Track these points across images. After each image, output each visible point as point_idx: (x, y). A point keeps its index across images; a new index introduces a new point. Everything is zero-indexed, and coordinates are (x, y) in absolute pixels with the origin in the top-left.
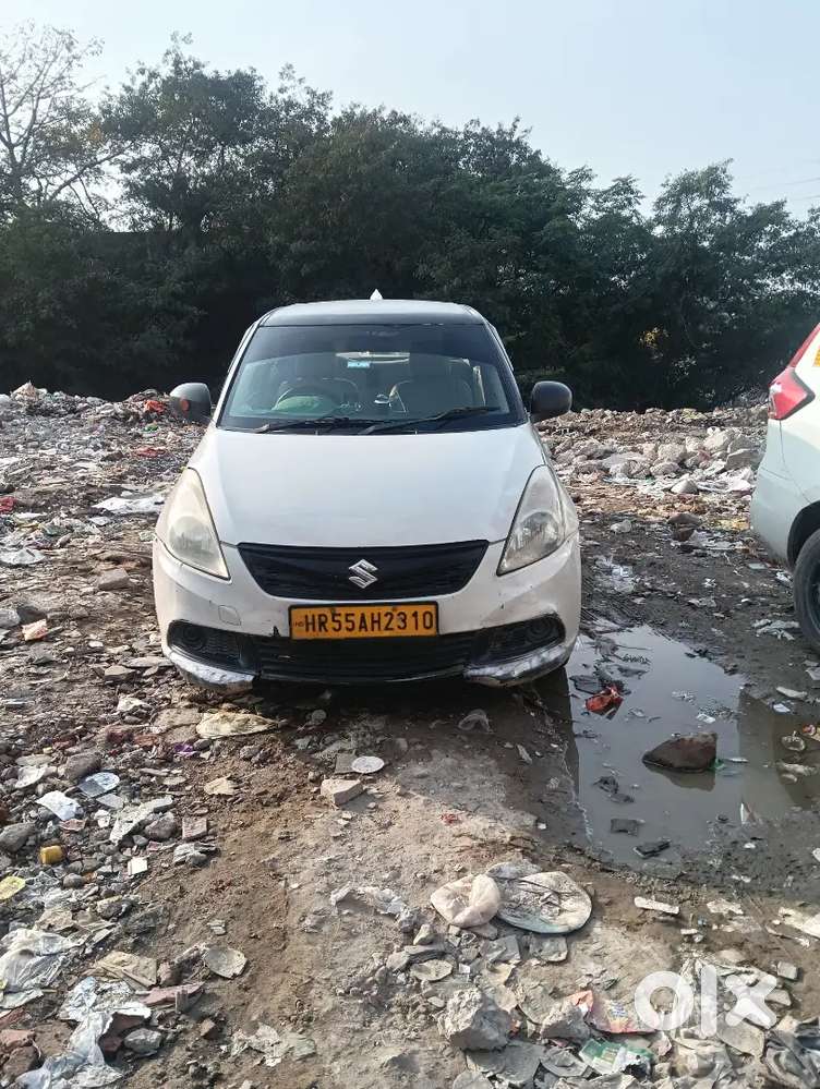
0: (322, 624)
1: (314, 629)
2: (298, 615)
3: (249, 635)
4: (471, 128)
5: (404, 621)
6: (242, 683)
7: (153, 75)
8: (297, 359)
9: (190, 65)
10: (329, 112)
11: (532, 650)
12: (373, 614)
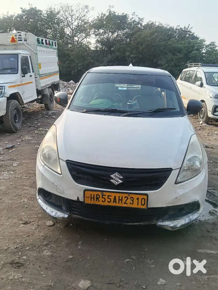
0: (97, 198)
1: (94, 200)
2: (88, 194)
3: (67, 199)
4: (177, 28)
5: (133, 201)
6: (63, 218)
7: (105, 15)
8: (101, 85)
9: (113, 13)
10: (143, 23)
11: (186, 215)
12: (119, 197)
